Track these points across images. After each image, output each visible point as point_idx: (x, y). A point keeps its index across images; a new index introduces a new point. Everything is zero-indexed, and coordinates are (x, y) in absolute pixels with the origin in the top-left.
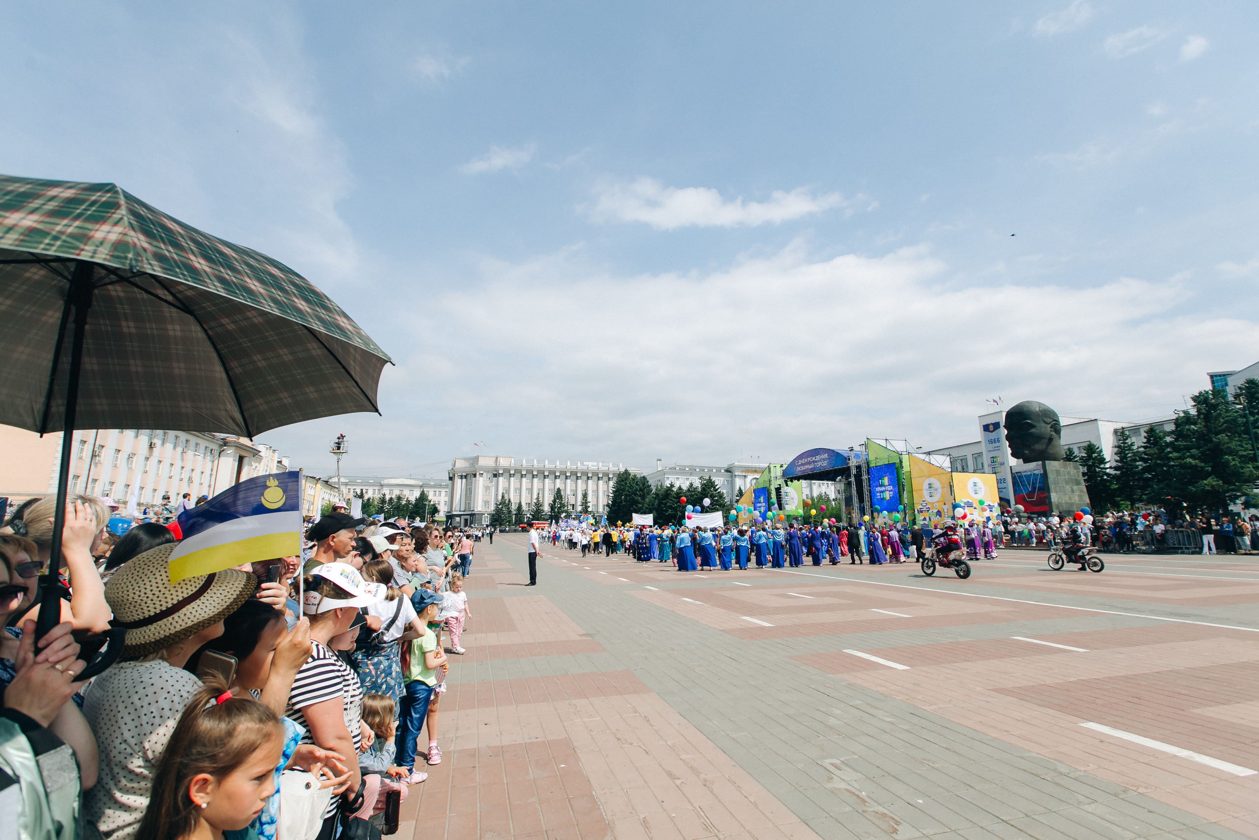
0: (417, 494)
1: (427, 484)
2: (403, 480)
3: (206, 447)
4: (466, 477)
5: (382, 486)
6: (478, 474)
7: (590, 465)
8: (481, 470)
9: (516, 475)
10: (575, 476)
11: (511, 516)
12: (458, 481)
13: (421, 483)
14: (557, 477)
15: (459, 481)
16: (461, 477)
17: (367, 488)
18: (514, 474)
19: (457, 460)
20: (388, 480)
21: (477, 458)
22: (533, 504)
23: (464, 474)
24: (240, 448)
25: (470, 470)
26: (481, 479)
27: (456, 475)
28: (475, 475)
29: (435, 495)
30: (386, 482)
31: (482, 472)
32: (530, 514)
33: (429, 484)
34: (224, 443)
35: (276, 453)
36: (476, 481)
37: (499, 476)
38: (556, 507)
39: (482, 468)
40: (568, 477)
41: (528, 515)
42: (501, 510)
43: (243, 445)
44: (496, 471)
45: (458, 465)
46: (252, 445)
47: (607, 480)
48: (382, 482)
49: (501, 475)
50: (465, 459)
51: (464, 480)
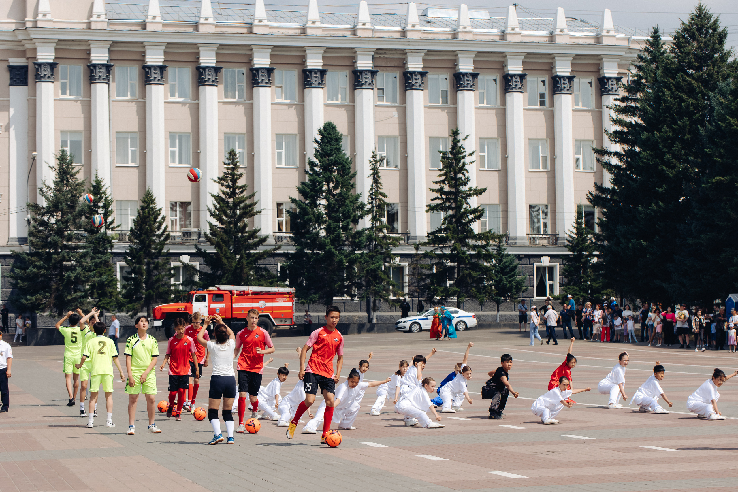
7: (465, 21)
9: (117, 70)
10: (398, 74)
11: (106, 263)
14: (315, 80)
18: (108, 68)
22: (210, 203)
32: (199, 254)
37: (38, 78)
38: (319, 219)
40: (366, 79)
41: (186, 259)
42: (59, 232)
44: (22, 53)
47: (545, 90)
49: (45, 72)
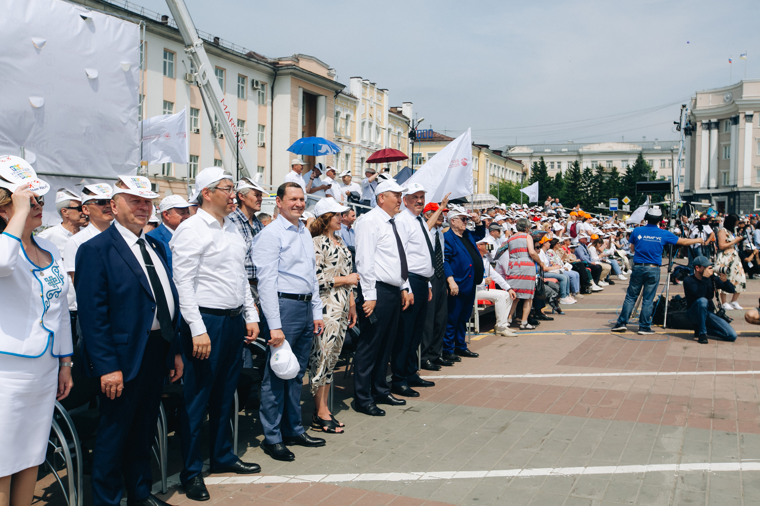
0: (632, 162)
1: (649, 150)
2: (611, 144)
3: (242, 78)
4: (717, 125)
5: (580, 155)
6: (742, 116)
8: (749, 109)
12: (702, 134)
13: (640, 149)
15: (705, 133)
16: (709, 126)
17: (559, 160)
19: (699, 96)
20: (588, 147)
21: (739, 87)
23: (714, 120)
24: (302, 77)
25: (727, 111)
26: (749, 126)
27: (699, 124)
28: (736, 121)
29: (663, 166)
30: (584, 149)
31: (749, 113)
33: (653, 150)
34: (274, 70)
35: (385, 95)
36: (738, 130)
39: (751, 105)
43: (303, 71)
45: (700, 105)
46: (329, 74)
48: (580, 150)
50: (716, 92)
51: (715, 132)
